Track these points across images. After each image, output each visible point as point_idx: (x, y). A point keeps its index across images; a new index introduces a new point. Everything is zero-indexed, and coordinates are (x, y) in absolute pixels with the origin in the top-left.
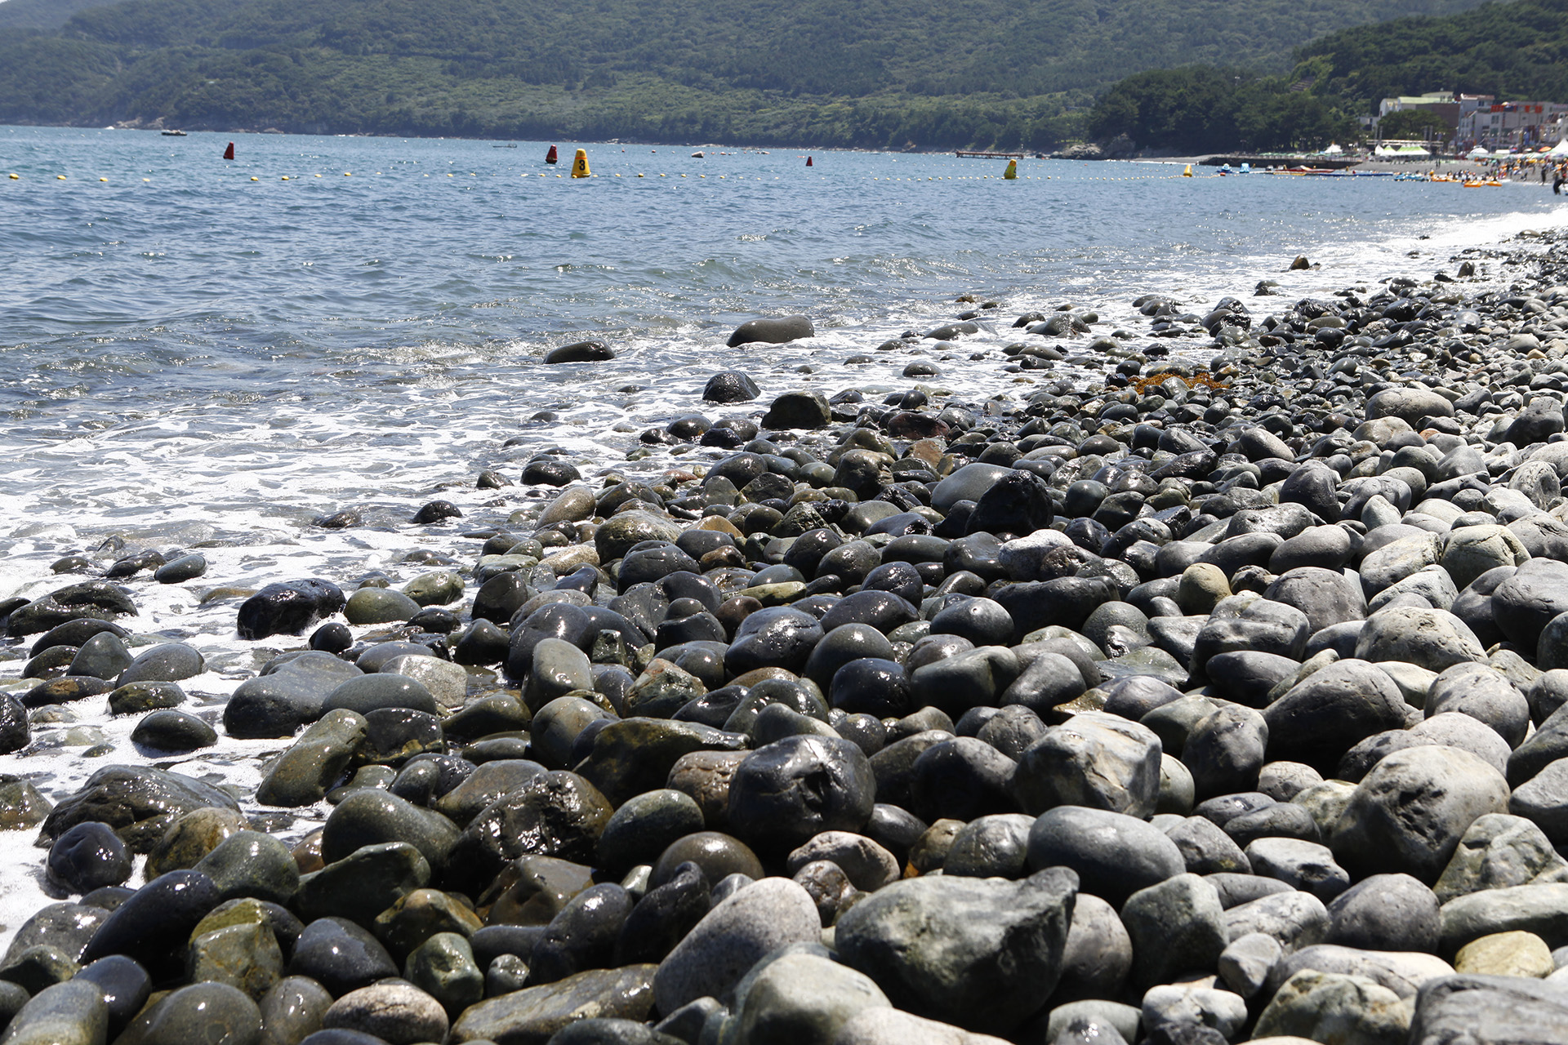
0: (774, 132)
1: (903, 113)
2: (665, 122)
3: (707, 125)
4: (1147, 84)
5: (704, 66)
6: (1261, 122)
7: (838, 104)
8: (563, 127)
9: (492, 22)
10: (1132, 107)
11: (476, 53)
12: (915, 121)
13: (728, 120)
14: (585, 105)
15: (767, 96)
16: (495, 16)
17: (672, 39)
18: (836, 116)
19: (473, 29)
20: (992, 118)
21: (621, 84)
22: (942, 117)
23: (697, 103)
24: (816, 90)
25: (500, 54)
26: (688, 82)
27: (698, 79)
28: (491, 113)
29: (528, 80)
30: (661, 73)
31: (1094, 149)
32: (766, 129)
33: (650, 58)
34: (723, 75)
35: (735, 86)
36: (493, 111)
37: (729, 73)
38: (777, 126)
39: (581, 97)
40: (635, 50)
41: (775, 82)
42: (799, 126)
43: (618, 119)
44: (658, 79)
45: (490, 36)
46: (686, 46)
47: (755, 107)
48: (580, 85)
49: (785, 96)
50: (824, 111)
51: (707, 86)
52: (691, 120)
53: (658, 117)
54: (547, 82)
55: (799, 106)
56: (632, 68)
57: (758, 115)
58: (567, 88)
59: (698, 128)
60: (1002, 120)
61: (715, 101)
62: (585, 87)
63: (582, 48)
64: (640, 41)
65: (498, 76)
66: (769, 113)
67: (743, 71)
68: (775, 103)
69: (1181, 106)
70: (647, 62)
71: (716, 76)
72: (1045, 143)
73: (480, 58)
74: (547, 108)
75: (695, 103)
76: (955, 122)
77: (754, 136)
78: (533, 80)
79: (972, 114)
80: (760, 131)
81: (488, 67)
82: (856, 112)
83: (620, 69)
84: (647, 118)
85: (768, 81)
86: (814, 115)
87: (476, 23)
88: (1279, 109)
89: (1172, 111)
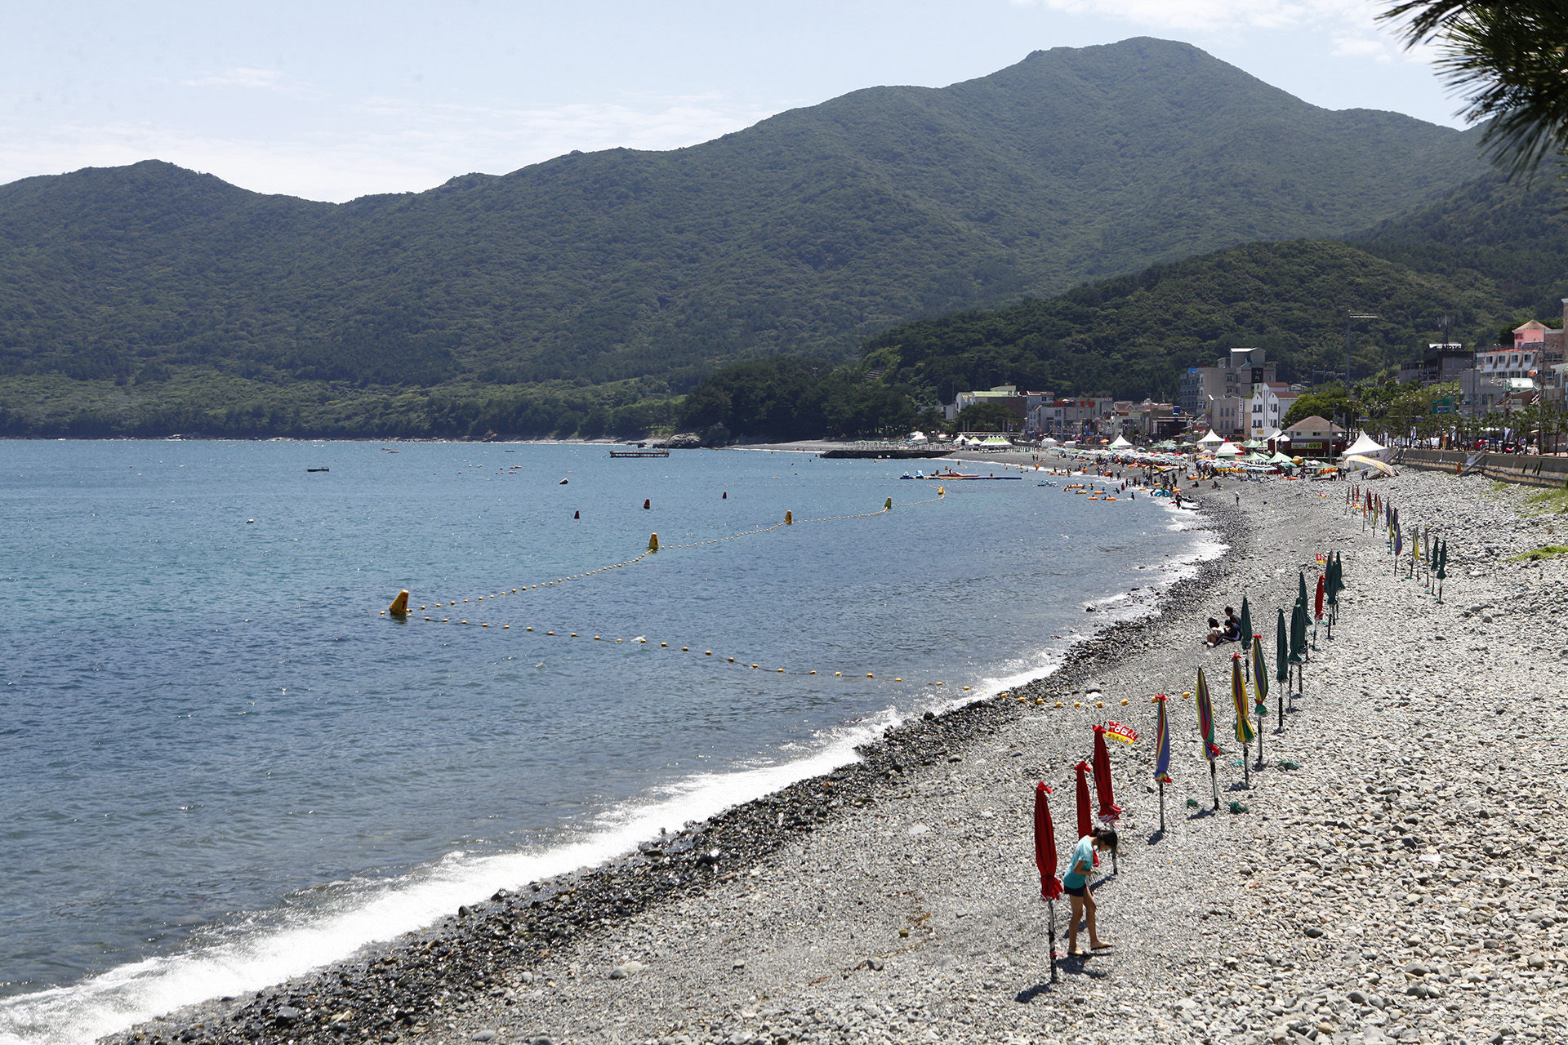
0: (347, 424)
1: (480, 402)
2: (230, 416)
3: (274, 418)
4: (738, 376)
5: (265, 358)
6: (848, 412)
7: (409, 394)
8: (119, 424)
9: (28, 316)
10: (725, 399)
11: (13, 349)
12: (496, 411)
13: (297, 413)
14: (140, 400)
15: (334, 387)
16: (30, 309)
17: (227, 331)
18: (410, 407)
19: (8, 324)
20: (573, 407)
21: (176, 378)
22: (523, 406)
23: (261, 396)
24: (385, 381)
25: (40, 349)
26: (248, 375)
27: (258, 371)
28: (39, 412)
29: (74, 376)
30: (218, 366)
31: (694, 438)
32: (337, 420)
33: (205, 350)
34: (285, 367)
35: (300, 378)
36: (40, 408)
37: (291, 365)
38: (349, 417)
39: (134, 393)
40: (187, 342)
41: (340, 373)
42: (372, 417)
43: (178, 414)
44: (215, 373)
45: (27, 331)
46: (242, 338)
47: (323, 399)
48: (132, 380)
49: (353, 387)
50: (397, 401)
51: (268, 378)
52: (258, 413)
53: (222, 411)
54: (95, 377)
55: (369, 397)
56: (186, 361)
57: (327, 406)
58: (118, 384)
59: (265, 421)
60: (583, 408)
61: (280, 393)
62: (138, 382)
63: (130, 341)
64: (191, 333)
65: (41, 372)
66: (338, 405)
67: (306, 363)
68: (342, 393)
69: (769, 397)
70: (202, 355)
71: (277, 368)
72: (630, 428)
73: (17, 354)
74: (100, 405)
75: (255, 396)
76: (536, 411)
77: (325, 428)
78: (82, 376)
79: (554, 402)
80: (331, 423)
81: (27, 363)
82: (431, 403)
83: (172, 362)
84: (212, 413)
85: (333, 372)
86: (387, 406)
87: (11, 318)
88: (862, 400)
89: (763, 401)
